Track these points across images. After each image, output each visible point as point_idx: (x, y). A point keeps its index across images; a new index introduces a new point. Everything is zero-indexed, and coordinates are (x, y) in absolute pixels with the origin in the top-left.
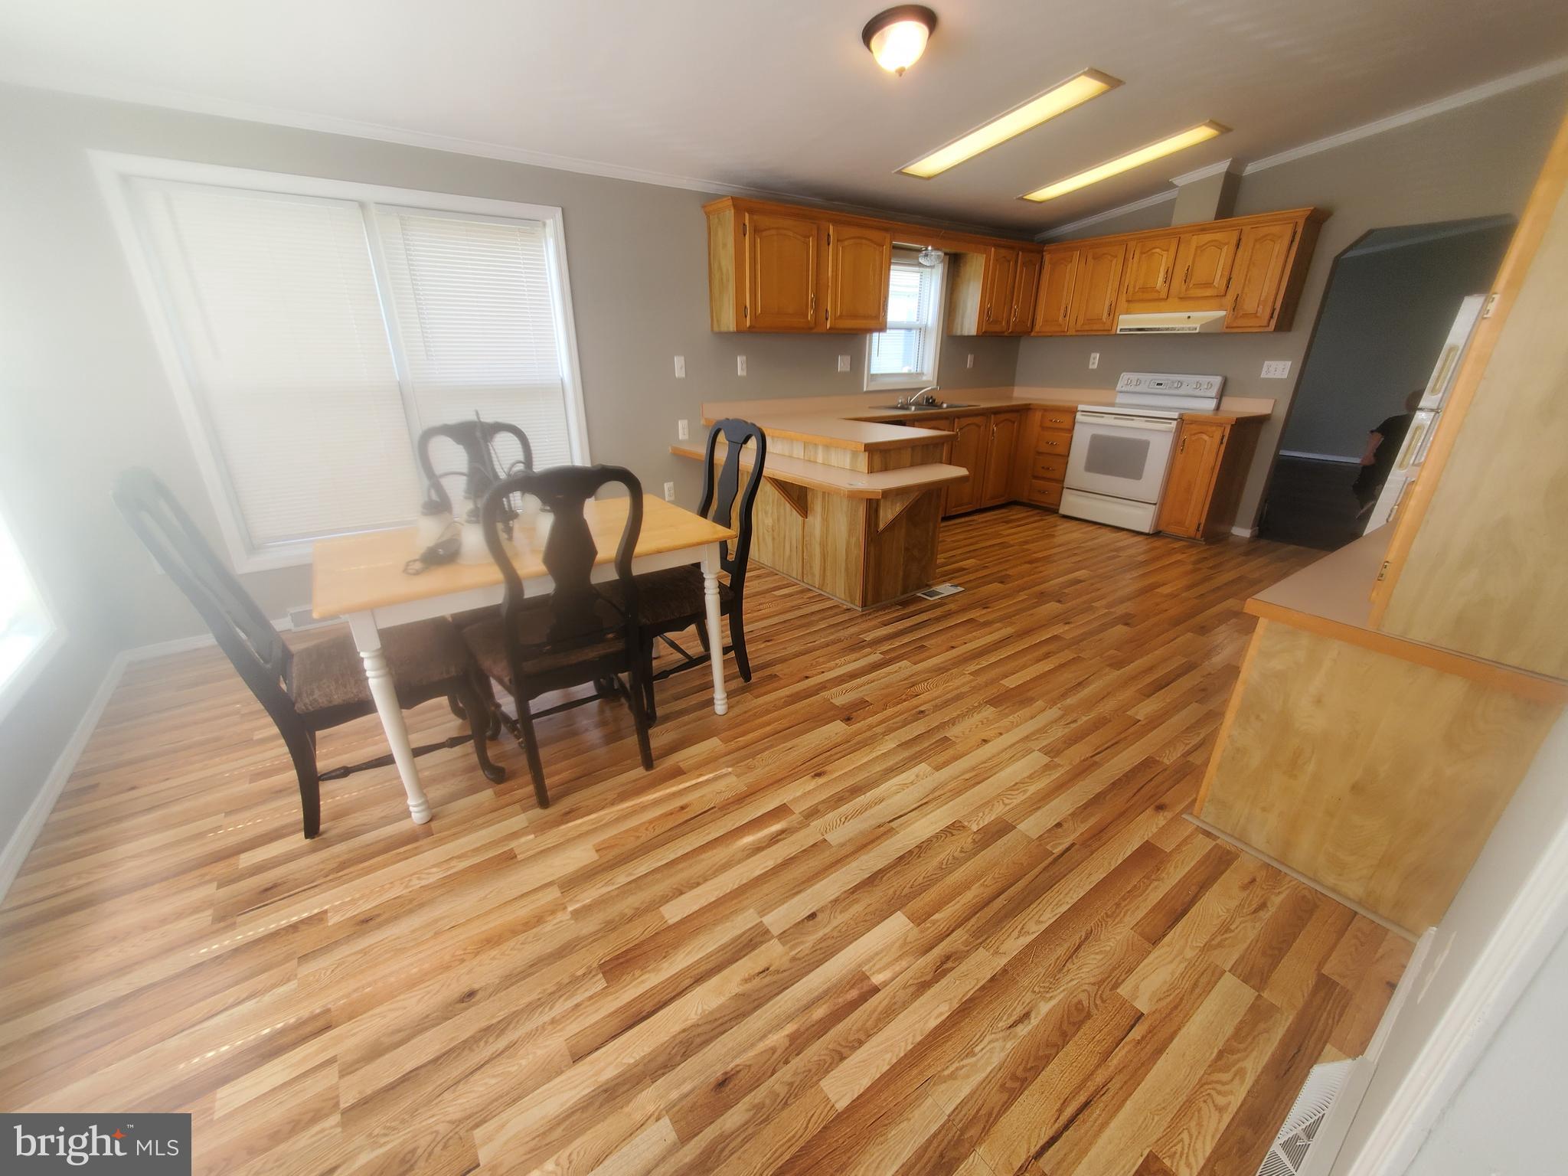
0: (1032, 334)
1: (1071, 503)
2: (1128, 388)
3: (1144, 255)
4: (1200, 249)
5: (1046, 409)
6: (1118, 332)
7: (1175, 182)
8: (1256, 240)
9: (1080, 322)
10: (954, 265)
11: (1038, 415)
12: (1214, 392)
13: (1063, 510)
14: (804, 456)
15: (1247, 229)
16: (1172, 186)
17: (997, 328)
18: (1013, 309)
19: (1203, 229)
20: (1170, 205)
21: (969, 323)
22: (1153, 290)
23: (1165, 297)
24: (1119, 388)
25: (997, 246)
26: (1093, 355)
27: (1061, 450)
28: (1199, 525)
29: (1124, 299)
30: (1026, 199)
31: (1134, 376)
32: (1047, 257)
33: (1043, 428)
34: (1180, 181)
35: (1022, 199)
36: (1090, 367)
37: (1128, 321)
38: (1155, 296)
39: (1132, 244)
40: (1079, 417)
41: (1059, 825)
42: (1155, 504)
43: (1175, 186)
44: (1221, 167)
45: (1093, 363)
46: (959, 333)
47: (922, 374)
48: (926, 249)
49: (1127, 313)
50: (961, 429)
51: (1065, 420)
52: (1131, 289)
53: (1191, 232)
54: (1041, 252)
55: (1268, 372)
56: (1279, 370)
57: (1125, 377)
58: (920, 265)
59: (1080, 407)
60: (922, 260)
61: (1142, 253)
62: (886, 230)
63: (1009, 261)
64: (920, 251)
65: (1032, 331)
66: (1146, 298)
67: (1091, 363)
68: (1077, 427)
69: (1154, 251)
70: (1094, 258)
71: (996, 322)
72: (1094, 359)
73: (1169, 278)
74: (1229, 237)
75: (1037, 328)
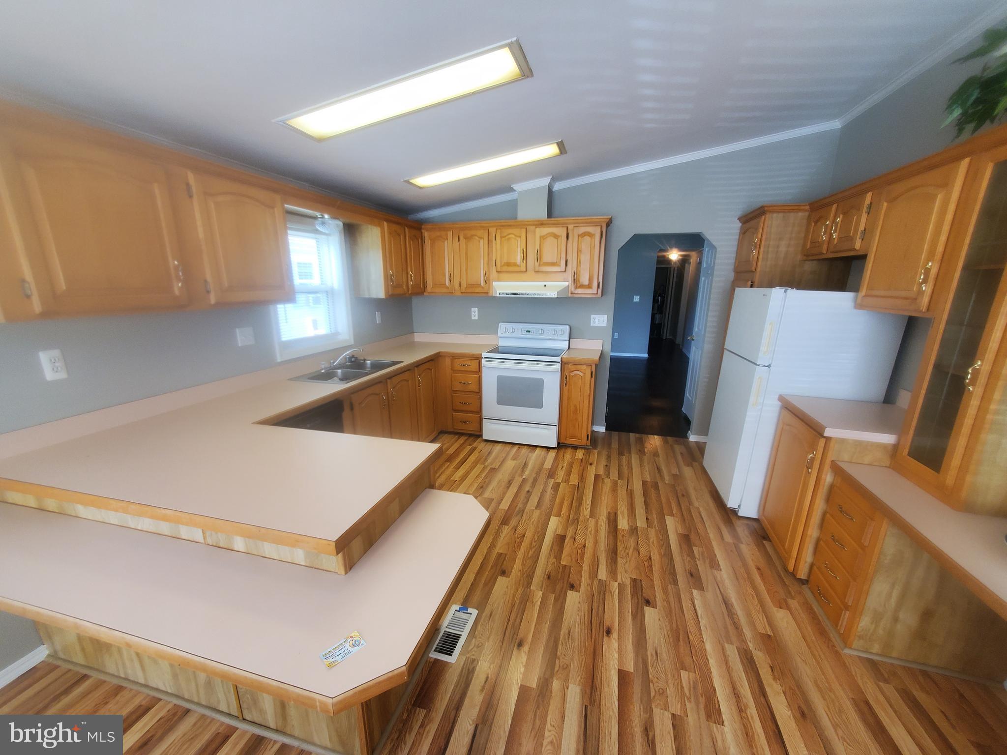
0: (425, 294)
1: (490, 430)
2: (507, 335)
3: (503, 239)
4: (543, 238)
5: (454, 357)
6: (498, 295)
7: (515, 188)
8: (579, 236)
9: (464, 285)
10: (351, 231)
11: (448, 361)
12: (567, 338)
13: (485, 437)
14: (205, 538)
15: (571, 227)
16: (512, 190)
17: (399, 291)
18: (409, 276)
19: (542, 224)
20: (514, 204)
21: (377, 288)
22: (515, 265)
23: (524, 270)
24: (499, 334)
25: (388, 221)
26: (473, 309)
27: (473, 387)
28: (588, 435)
29: (494, 271)
30: (412, 184)
31: (509, 326)
32: (426, 234)
33: (454, 371)
34: (519, 187)
35: (408, 182)
36: (473, 318)
37: (502, 287)
38: (517, 269)
39: (493, 230)
40: (484, 362)
42: (556, 425)
43: (515, 191)
44: (545, 181)
45: (475, 316)
46: (367, 296)
47: (337, 334)
48: (323, 217)
49: (499, 280)
50: (394, 388)
51: (472, 365)
52: (498, 264)
53: (534, 225)
54: (420, 229)
55: (594, 323)
56: (601, 320)
57: (502, 326)
58: (316, 232)
59: (484, 355)
60: (320, 228)
61: (501, 237)
63: (400, 236)
64: (315, 218)
65: (425, 291)
66: (509, 269)
67: (472, 315)
68: (484, 370)
69: (511, 236)
70: (466, 238)
71: (399, 286)
72: (475, 312)
73: (525, 258)
74: (561, 232)
75: (429, 289)
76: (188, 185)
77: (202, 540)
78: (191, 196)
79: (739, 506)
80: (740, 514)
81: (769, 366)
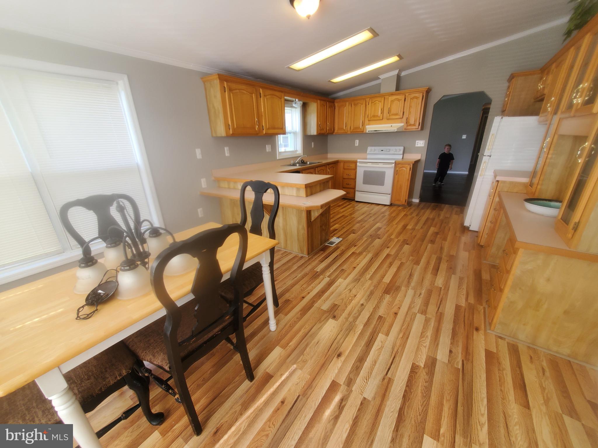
0: (334, 134)
1: (359, 197)
2: (371, 152)
3: (373, 104)
4: (392, 101)
5: (345, 162)
6: (367, 132)
7: (380, 77)
8: (411, 99)
9: (352, 128)
10: (305, 107)
11: (342, 164)
12: (401, 152)
13: (356, 200)
15: (407, 94)
16: (379, 78)
17: (323, 132)
18: (327, 125)
19: (392, 94)
20: (380, 84)
21: (313, 130)
22: (377, 116)
23: (382, 118)
24: (368, 152)
25: (320, 100)
26: (356, 141)
27: (352, 177)
28: (406, 200)
29: (367, 120)
30: (331, 82)
31: (373, 148)
32: (336, 104)
33: (344, 169)
34: (382, 77)
35: (330, 81)
36: (356, 145)
37: (370, 128)
38: (378, 118)
39: (368, 100)
40: (358, 164)
41: (451, 352)
42: (390, 194)
43: (380, 79)
44: (396, 72)
45: (357, 144)
46: (309, 134)
47: (297, 151)
48: (296, 100)
49: (369, 125)
50: (318, 172)
51: (353, 166)
52: (369, 116)
53: (388, 95)
54: (334, 102)
55: (418, 145)
56: (421, 143)
57: (369, 149)
58: (292, 107)
59: (358, 161)
60: (294, 105)
61: (372, 103)
62: (282, 92)
63: (325, 106)
64: (293, 101)
65: (334, 132)
66: (374, 119)
67: (356, 144)
68: (358, 168)
69: (376, 102)
70: (354, 105)
71: (322, 129)
72: (357, 142)
73: (382, 112)
74: (402, 97)
75: (336, 131)
76: (260, 93)
77: (270, 192)
78: (261, 97)
79: (470, 226)
80: (471, 229)
81: (490, 156)
